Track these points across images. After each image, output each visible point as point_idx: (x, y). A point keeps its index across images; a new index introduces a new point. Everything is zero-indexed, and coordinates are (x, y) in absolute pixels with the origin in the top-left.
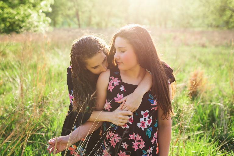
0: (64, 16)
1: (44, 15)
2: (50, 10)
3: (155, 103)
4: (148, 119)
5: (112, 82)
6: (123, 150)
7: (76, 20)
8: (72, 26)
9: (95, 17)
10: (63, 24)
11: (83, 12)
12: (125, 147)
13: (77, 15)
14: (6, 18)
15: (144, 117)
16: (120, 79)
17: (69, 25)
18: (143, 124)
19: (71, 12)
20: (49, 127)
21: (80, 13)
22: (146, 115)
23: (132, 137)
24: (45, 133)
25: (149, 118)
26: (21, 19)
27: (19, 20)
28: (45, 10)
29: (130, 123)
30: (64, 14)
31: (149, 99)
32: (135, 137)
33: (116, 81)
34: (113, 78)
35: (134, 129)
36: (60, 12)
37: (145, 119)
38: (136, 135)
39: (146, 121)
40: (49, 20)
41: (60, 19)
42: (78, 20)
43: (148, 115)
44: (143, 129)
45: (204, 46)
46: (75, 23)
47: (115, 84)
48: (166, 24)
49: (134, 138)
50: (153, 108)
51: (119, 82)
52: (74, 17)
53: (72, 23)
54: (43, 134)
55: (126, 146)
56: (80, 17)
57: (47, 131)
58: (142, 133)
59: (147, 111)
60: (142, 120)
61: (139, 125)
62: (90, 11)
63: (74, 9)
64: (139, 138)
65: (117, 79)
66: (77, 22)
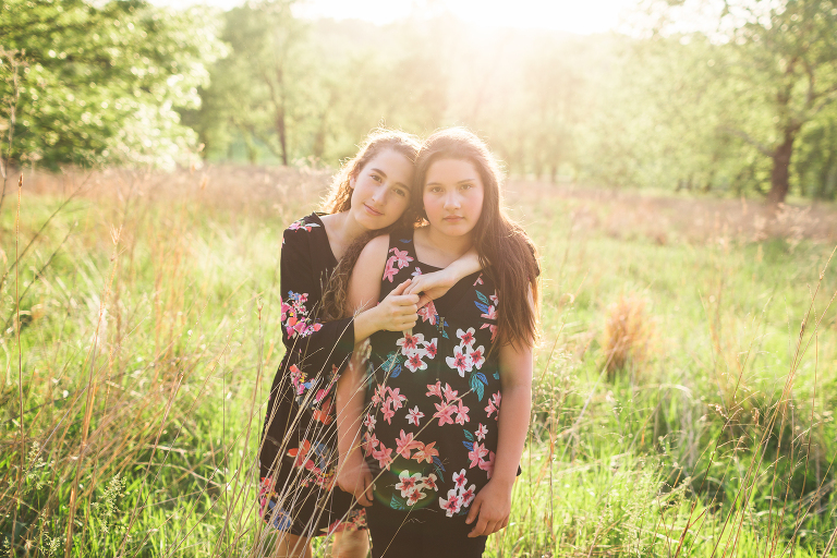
0: (237, 126)
1: (176, 117)
2: (197, 103)
3: (491, 313)
4: (473, 351)
5: (393, 259)
6: (410, 428)
7: (274, 140)
8: (259, 161)
9: (335, 137)
10: (231, 151)
11: (299, 119)
12: (415, 418)
13: (279, 126)
14: (53, 118)
15: (462, 345)
16: (412, 253)
17: (252, 156)
18: (460, 360)
19: (261, 117)
20: (198, 434)
21: (288, 120)
22: (467, 339)
23: (433, 390)
24: (188, 448)
25: (475, 347)
26: (100, 124)
27: (93, 127)
28: (181, 103)
29: (431, 357)
30: (238, 121)
31: (476, 303)
32: (443, 393)
33: (403, 259)
34: (396, 250)
35: (438, 371)
36: (224, 114)
37: (464, 349)
38: (443, 385)
39: (467, 355)
40: (191, 135)
41: (223, 135)
42: (283, 141)
43: (473, 341)
44: (462, 374)
45: (660, 241)
46: (272, 150)
47: (400, 264)
48: (554, 172)
49: (440, 394)
50: (485, 326)
51: (410, 260)
52: (271, 132)
53: (260, 150)
54: (182, 451)
55: (418, 417)
56: (289, 133)
57: (195, 443)
58: (460, 384)
59: (472, 331)
60: (457, 349)
61: (451, 362)
62: (322, 117)
63: (271, 108)
64: (452, 394)
65: (406, 253)
66: (278, 150)
